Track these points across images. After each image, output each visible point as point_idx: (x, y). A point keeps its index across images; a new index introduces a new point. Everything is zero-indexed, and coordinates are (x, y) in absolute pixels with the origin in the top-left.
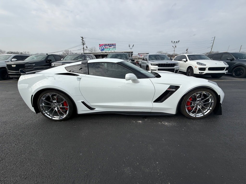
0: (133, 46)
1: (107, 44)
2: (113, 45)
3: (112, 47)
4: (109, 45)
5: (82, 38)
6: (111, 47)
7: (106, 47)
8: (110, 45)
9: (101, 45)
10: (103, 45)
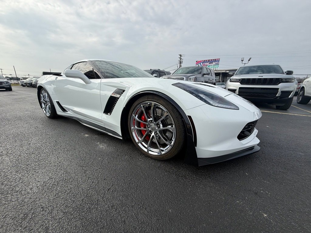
0: (249, 60)
1: (206, 60)
2: (215, 60)
3: (214, 63)
4: (209, 61)
5: (181, 55)
6: (212, 63)
7: (205, 63)
8: (211, 62)
9: (199, 62)
10: (201, 61)
